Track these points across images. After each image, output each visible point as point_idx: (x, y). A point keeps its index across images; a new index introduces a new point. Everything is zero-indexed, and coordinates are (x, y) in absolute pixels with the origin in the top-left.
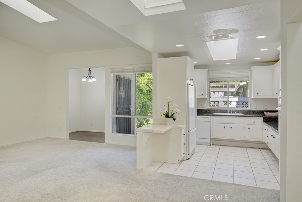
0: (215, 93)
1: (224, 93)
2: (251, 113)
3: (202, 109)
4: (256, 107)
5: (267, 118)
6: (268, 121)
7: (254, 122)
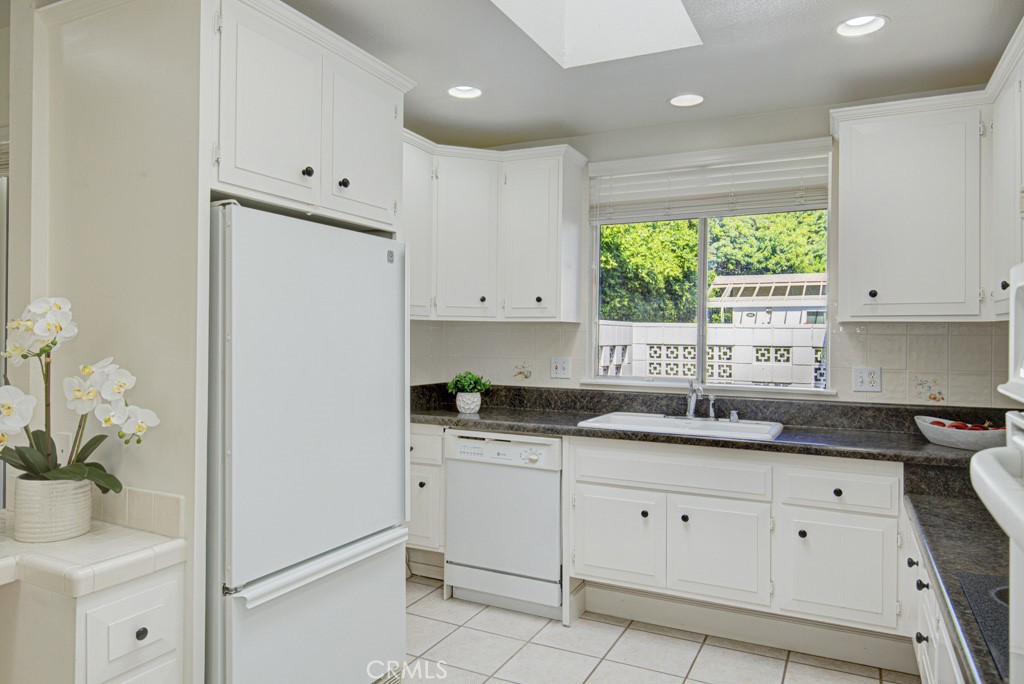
0: (774, 313)
1: (809, 314)
2: (837, 420)
3: (548, 390)
4: (867, 379)
5: (933, 468)
6: (939, 493)
7: (838, 493)
